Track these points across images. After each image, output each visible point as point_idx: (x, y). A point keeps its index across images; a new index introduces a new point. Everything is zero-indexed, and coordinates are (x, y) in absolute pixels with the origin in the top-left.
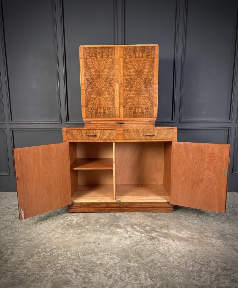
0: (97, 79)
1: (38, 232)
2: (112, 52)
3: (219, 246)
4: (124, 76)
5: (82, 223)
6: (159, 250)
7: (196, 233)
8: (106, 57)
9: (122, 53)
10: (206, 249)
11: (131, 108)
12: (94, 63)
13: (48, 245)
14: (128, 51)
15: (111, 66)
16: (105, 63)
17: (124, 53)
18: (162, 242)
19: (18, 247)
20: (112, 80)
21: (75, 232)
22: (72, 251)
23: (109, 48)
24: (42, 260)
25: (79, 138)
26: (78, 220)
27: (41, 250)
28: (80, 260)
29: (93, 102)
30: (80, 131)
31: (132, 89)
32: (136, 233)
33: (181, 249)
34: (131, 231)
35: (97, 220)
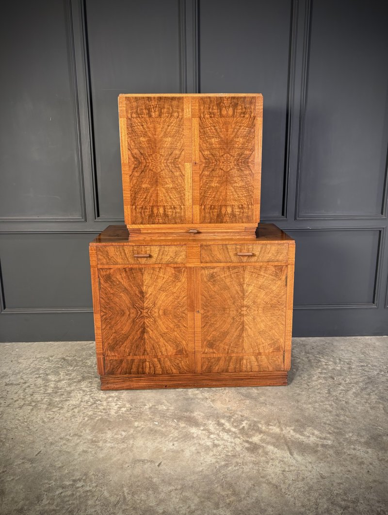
0: (151, 155)
1: (47, 438)
2: (178, 107)
3: (371, 464)
4: (200, 151)
5: (128, 414)
6: (268, 477)
7: (330, 433)
8: (167, 115)
9: (197, 108)
10: (349, 471)
11: (213, 207)
12: (145, 126)
13: (66, 471)
14: (207, 106)
15: (178, 132)
16: (166, 127)
17: (200, 109)
18: (272, 457)
19: (12, 478)
20: (178, 158)
21: (116, 436)
22: (112, 482)
23: (173, 99)
24: (58, 508)
25: (120, 261)
26: (120, 408)
27: (54, 483)
28: (127, 505)
29: (144, 197)
30: (121, 249)
31: (214, 174)
32: (226, 436)
33: (307, 474)
34: (216, 432)
35: (155, 406)
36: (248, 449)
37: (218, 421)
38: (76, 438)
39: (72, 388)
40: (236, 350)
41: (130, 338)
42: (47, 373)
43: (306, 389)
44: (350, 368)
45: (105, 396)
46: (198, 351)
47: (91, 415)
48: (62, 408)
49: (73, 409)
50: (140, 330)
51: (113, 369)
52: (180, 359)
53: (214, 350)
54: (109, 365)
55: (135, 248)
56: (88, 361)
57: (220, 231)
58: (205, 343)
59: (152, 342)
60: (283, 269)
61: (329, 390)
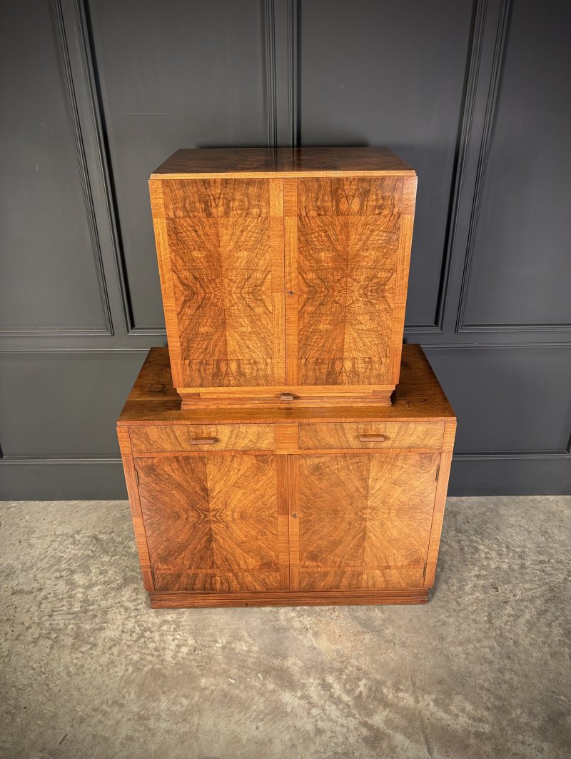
0: (213, 280)
1: (74, 708)
2: (259, 197)
4: (299, 273)
5: (190, 661)
7: (488, 709)
8: (239, 212)
9: (294, 199)
11: (320, 361)
12: (201, 233)
14: (314, 195)
15: (259, 241)
16: (238, 233)
17: (299, 202)
20: (261, 285)
23: (250, 182)
25: (167, 446)
26: (179, 646)
29: (204, 346)
30: (168, 430)
31: (323, 309)
34: (320, 704)
35: (230, 643)
36: (366, 740)
37: (324, 680)
38: (117, 709)
39: (110, 601)
40: (352, 563)
41: (191, 547)
42: (73, 568)
43: (455, 611)
44: (523, 567)
45: (157, 621)
46: (294, 564)
47: (137, 662)
48: (94, 645)
49: (110, 648)
50: (205, 538)
51: (167, 584)
52: (267, 574)
53: (319, 564)
54: (161, 579)
55: (192, 429)
56: (131, 544)
57: (332, 395)
58: (305, 555)
59: (224, 552)
60: (433, 458)
61: (490, 614)
